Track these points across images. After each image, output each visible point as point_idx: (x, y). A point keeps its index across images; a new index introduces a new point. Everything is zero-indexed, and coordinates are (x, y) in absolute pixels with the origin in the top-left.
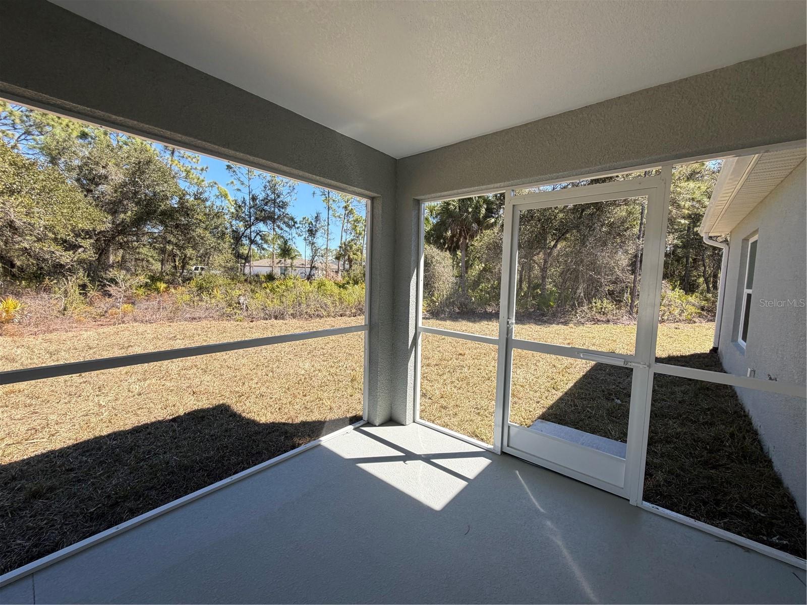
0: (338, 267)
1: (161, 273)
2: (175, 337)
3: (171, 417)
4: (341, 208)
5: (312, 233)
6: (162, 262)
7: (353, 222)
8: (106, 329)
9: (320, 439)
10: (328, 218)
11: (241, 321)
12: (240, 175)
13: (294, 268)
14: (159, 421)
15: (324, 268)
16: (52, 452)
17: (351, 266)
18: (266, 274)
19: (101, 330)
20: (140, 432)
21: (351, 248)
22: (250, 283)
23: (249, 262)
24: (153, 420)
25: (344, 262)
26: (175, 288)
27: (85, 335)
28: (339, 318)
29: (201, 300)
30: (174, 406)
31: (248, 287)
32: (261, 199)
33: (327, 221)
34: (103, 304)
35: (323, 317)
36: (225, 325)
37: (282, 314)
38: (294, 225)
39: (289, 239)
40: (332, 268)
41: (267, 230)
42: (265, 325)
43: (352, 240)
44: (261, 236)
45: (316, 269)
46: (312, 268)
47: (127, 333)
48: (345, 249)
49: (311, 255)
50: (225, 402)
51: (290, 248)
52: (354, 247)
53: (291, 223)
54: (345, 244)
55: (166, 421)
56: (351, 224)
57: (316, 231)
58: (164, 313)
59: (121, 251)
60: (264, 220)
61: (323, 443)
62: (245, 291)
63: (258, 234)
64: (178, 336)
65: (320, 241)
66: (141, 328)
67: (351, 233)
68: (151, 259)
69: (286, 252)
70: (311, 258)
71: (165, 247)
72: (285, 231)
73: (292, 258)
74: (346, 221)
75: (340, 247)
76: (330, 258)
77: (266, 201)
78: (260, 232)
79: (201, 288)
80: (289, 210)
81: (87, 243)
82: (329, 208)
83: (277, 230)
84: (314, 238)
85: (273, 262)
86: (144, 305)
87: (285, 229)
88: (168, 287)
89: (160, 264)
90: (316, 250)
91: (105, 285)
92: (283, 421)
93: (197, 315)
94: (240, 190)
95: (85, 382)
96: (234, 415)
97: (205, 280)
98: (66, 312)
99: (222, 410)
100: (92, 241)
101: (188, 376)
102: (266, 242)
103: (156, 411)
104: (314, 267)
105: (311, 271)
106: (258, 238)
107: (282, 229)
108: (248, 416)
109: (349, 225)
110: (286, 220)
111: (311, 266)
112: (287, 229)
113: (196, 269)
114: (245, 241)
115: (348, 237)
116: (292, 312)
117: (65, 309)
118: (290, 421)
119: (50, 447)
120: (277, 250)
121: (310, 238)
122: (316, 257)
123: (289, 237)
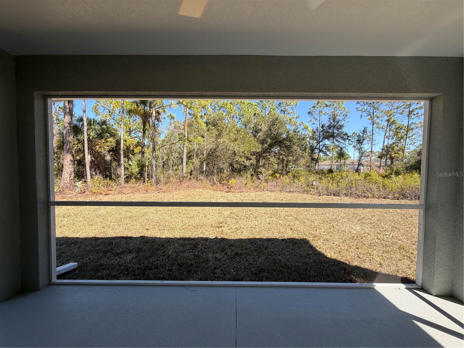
0: (381, 163)
1: (277, 169)
2: (283, 200)
3: (281, 238)
4: (384, 121)
5: (360, 142)
6: (278, 164)
7: (395, 130)
8: (258, 193)
9: (373, 284)
10: (373, 130)
11: (313, 195)
12: (315, 115)
13: (346, 165)
14: (277, 238)
15: (369, 164)
16: (241, 239)
17: (392, 163)
18: (327, 170)
19: (256, 193)
20: (269, 241)
21: (393, 149)
22: (319, 174)
23: (318, 163)
24: (274, 237)
25: (386, 160)
26: (283, 177)
27: (252, 194)
28: (382, 199)
29: (294, 182)
30: (283, 233)
31: (318, 176)
32: (327, 126)
33: (372, 132)
34: (257, 182)
35: (368, 197)
36: (305, 196)
37: (338, 193)
38: (347, 138)
39: (344, 147)
40: (376, 164)
41: (329, 144)
42: (327, 199)
43: (394, 143)
44: (325, 147)
45: (363, 165)
46: (359, 165)
47: (265, 196)
48: (387, 150)
49: (359, 156)
50: (306, 238)
51: (344, 153)
52: (396, 148)
53: (345, 137)
54: (387, 147)
55: (279, 240)
56: (393, 131)
57: (363, 140)
58: (278, 188)
59: (264, 160)
60: (328, 138)
61: (376, 288)
62: (316, 178)
63: (324, 146)
64: (284, 200)
65: (366, 146)
66: (270, 194)
67: (393, 138)
68: (274, 163)
69: (341, 155)
70: (359, 158)
71: (279, 157)
72: (341, 142)
73: (345, 159)
74: (388, 130)
75: (383, 149)
76: (374, 157)
77: (330, 127)
78: (325, 145)
79: (294, 176)
80: (345, 130)
81: (253, 157)
82: (373, 123)
83: (336, 142)
84: (362, 144)
85: (332, 162)
86: (271, 184)
87: (341, 141)
88: (280, 176)
89: (277, 165)
90: (362, 153)
91: (258, 174)
92: (342, 260)
93: (292, 190)
94: (314, 123)
95: (251, 214)
96: (312, 247)
97: (296, 172)
98: (246, 185)
99: (305, 242)
100: (255, 157)
101: (288, 220)
102: (329, 150)
103: (275, 233)
104: (360, 164)
105: (358, 167)
106: (324, 148)
107: (339, 142)
108: (320, 250)
109: (391, 133)
110: (342, 136)
111: (359, 163)
112: (343, 141)
113: (292, 167)
114: (316, 151)
115: (389, 141)
116: (345, 192)
117: (246, 184)
118: (347, 262)
119: (241, 237)
120: (335, 155)
121: (358, 145)
122: (363, 157)
123: (343, 146)
